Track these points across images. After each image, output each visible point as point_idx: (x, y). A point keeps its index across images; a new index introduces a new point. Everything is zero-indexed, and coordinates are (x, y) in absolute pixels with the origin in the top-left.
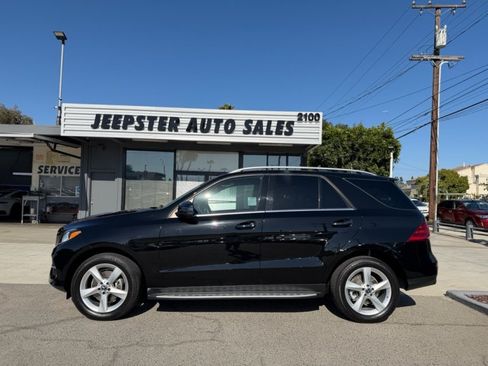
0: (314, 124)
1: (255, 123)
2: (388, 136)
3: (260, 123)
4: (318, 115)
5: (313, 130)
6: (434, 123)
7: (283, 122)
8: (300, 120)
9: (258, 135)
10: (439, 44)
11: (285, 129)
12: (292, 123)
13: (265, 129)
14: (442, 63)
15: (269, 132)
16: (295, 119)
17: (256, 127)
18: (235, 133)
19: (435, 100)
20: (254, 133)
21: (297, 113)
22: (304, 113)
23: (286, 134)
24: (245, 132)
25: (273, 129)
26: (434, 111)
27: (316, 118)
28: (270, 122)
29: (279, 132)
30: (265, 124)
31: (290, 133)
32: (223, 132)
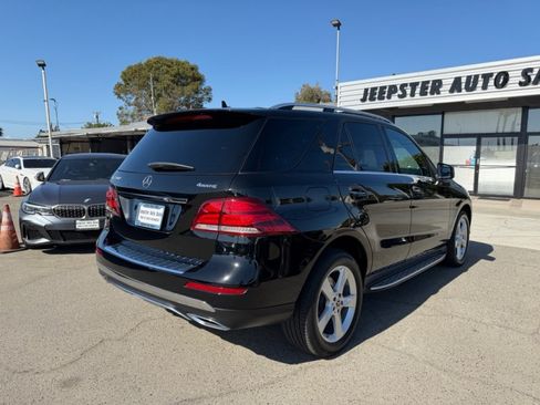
18: (508, 87)
24: (521, 84)
32: (494, 88)
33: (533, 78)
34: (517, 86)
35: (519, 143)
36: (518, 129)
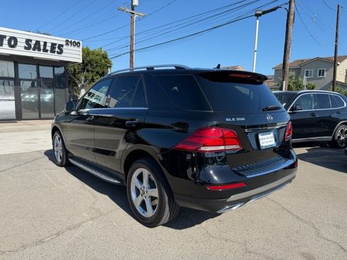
0: (76, 48)
1: (34, 42)
2: (105, 57)
3: (38, 43)
4: (79, 43)
5: (76, 53)
6: (131, 53)
7: (56, 44)
8: (67, 44)
9: (36, 51)
10: (134, 4)
11: (57, 49)
12: (62, 46)
13: (42, 47)
14: (136, 16)
15: (45, 50)
16: (64, 43)
17: (35, 45)
18: (17, 48)
19: (132, 39)
20: (34, 49)
21: (65, 39)
22: (70, 40)
23: (58, 53)
24: (25, 48)
25: (48, 48)
26: (132, 46)
27: (77, 44)
28: (45, 43)
29: (53, 51)
30: (42, 44)
31: (61, 52)
32: (7, 46)
33: (33, 46)
34: (23, 49)
35: (15, 85)
36: (12, 75)
